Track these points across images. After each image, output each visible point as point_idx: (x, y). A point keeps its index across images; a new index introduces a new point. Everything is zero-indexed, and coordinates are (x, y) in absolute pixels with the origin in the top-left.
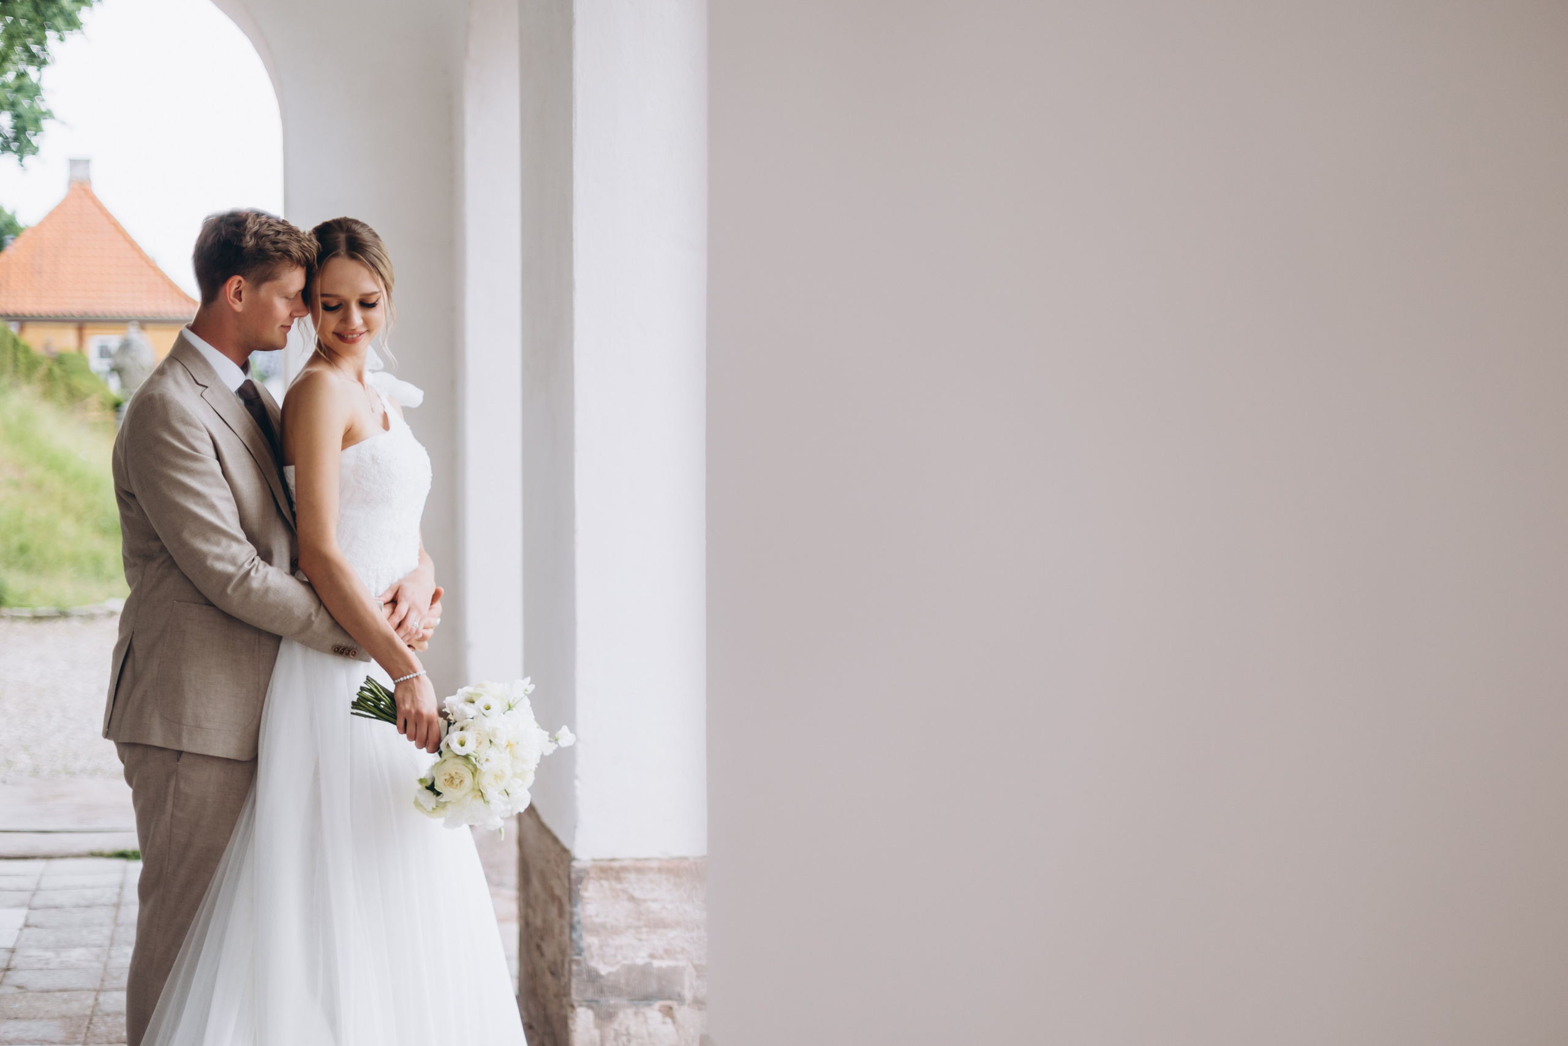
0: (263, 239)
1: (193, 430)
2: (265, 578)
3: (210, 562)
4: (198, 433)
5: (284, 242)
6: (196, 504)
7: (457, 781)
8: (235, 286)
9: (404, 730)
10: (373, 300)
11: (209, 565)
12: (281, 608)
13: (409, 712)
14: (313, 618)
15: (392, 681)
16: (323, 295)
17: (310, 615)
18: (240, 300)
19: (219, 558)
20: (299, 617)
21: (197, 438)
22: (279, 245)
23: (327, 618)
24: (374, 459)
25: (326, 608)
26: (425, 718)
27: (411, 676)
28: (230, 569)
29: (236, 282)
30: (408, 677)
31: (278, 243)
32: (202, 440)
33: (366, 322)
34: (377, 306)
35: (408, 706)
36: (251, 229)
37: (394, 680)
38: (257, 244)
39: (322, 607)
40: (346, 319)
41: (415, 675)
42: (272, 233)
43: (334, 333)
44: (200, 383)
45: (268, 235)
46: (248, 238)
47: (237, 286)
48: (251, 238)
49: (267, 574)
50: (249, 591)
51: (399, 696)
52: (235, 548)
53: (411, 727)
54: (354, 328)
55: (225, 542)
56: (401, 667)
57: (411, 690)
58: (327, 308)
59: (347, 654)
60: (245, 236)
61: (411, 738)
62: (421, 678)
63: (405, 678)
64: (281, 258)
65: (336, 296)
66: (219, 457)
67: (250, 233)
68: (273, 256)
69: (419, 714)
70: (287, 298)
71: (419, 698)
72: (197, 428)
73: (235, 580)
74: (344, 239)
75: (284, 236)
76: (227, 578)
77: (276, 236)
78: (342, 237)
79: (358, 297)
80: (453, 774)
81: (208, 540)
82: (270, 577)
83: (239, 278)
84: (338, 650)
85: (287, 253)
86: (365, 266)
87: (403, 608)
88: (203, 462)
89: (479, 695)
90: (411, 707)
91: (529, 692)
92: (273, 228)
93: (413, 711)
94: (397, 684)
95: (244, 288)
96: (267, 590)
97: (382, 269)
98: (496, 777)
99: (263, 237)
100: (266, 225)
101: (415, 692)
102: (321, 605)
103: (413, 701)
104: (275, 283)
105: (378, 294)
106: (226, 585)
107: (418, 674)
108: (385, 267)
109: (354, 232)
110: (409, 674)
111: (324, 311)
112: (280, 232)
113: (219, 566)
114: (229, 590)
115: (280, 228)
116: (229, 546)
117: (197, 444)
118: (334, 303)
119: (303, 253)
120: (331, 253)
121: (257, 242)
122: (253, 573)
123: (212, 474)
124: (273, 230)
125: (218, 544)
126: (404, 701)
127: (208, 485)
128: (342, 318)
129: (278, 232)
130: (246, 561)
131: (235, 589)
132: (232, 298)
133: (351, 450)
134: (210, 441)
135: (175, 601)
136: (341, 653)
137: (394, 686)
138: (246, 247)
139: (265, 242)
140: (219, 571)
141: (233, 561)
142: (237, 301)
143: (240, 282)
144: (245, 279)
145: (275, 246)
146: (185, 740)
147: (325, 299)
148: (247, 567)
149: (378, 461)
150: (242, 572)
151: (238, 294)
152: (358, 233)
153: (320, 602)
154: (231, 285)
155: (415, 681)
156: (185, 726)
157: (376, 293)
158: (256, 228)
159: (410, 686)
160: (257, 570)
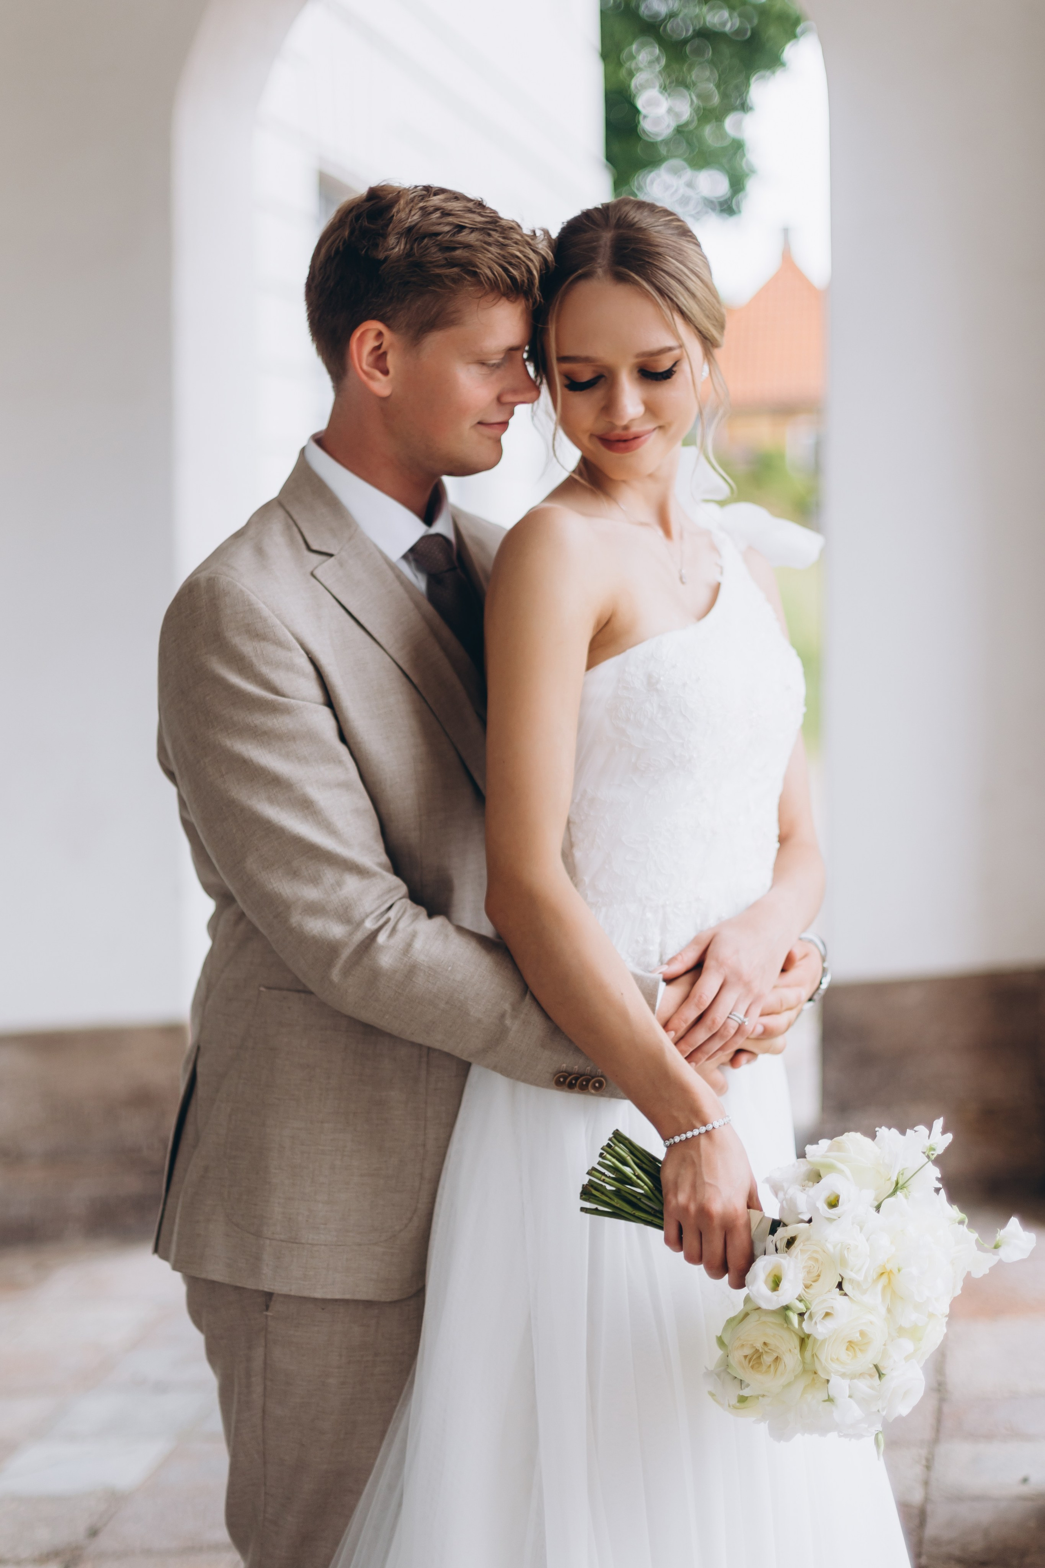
0: (426, 241)
1: (270, 649)
2: (408, 947)
3: (295, 919)
4: (281, 654)
5: (467, 246)
6: (271, 801)
7: (767, 1359)
8: (370, 343)
9: (677, 1241)
10: (665, 364)
11: (294, 925)
12: (442, 1005)
13: (686, 1209)
14: (508, 1022)
15: (663, 1142)
16: (562, 359)
17: (503, 1016)
18: (386, 372)
19: (315, 909)
20: (479, 1021)
21: (277, 665)
22: (458, 252)
23: (536, 1018)
24: (651, 684)
25: (535, 999)
26: (717, 1222)
27: (696, 1132)
28: (336, 930)
29: (372, 335)
30: (689, 1134)
31: (454, 249)
32: (290, 667)
33: (651, 409)
34: (674, 377)
35: (682, 1198)
36: (400, 221)
37: (665, 1139)
38: (409, 254)
39: (528, 997)
40: (609, 406)
41: (703, 1129)
42: (447, 229)
43: (592, 435)
44: (315, 547)
45: (437, 234)
46: (392, 240)
47: (377, 344)
48: (399, 239)
49: (414, 935)
50: (376, 974)
51: (668, 1175)
52: (352, 884)
53: (690, 1238)
54: (624, 422)
55: (329, 875)
56: (676, 1114)
57: (693, 1163)
58: (574, 385)
59: (583, 1088)
60: (385, 236)
61: (695, 1258)
62: (716, 1135)
63: (683, 1137)
64: (456, 280)
65: (587, 360)
66: (330, 701)
67: (396, 231)
68: (439, 276)
69: (704, 1213)
70: (482, 363)
71: (707, 1179)
72: (280, 644)
73: (346, 953)
74: (608, 244)
75: (473, 235)
76: (332, 949)
77: (454, 235)
78: (607, 237)
79: (632, 361)
80: (759, 1345)
81: (295, 874)
82: (418, 945)
83: (375, 326)
84: (565, 1078)
85: (469, 270)
86: (647, 295)
87: (709, 984)
88: (289, 713)
89: (831, 1168)
90: (689, 1200)
91: (940, 1151)
92: (450, 219)
93: (692, 1208)
94: (670, 1148)
95: (391, 345)
96: (412, 970)
97: (684, 300)
98: (851, 1345)
99: (424, 238)
100: (437, 214)
101: (700, 1166)
102: (525, 993)
103: (694, 1187)
104: (453, 332)
105: (677, 352)
106: (330, 964)
107: (709, 1127)
108: (693, 295)
109: (631, 226)
110: (692, 1128)
111: (567, 391)
112: (464, 227)
113: (315, 926)
114: (335, 974)
115: (469, 219)
116: (339, 884)
117: (278, 677)
118: (586, 374)
119: (506, 270)
120: (576, 270)
121: (412, 249)
122: (382, 938)
123: (312, 737)
124: (448, 224)
125: (315, 880)
126: (676, 1187)
127: (302, 760)
128: (603, 403)
129: (461, 228)
130: (372, 913)
131: (347, 972)
132: (365, 367)
133: (608, 668)
134: (309, 669)
135: (262, 989)
136: (571, 1087)
137: (665, 1149)
138: (386, 258)
139: (426, 248)
140: (314, 937)
141: (345, 914)
142: (378, 374)
143: (380, 334)
144: (389, 326)
145: (447, 255)
146: (267, 1270)
147: (567, 366)
148: (370, 925)
149: (659, 687)
150: (359, 936)
151: (379, 358)
152: (641, 230)
153: (525, 989)
154: (361, 340)
155: (703, 1141)
156: (268, 1242)
157: (670, 349)
158: (415, 217)
159: (693, 1153)
160: (394, 930)
